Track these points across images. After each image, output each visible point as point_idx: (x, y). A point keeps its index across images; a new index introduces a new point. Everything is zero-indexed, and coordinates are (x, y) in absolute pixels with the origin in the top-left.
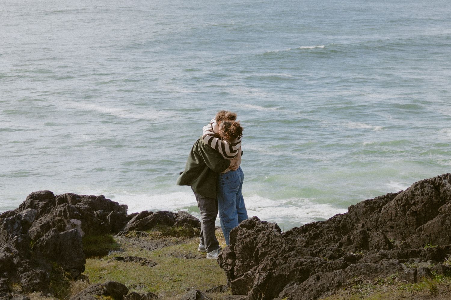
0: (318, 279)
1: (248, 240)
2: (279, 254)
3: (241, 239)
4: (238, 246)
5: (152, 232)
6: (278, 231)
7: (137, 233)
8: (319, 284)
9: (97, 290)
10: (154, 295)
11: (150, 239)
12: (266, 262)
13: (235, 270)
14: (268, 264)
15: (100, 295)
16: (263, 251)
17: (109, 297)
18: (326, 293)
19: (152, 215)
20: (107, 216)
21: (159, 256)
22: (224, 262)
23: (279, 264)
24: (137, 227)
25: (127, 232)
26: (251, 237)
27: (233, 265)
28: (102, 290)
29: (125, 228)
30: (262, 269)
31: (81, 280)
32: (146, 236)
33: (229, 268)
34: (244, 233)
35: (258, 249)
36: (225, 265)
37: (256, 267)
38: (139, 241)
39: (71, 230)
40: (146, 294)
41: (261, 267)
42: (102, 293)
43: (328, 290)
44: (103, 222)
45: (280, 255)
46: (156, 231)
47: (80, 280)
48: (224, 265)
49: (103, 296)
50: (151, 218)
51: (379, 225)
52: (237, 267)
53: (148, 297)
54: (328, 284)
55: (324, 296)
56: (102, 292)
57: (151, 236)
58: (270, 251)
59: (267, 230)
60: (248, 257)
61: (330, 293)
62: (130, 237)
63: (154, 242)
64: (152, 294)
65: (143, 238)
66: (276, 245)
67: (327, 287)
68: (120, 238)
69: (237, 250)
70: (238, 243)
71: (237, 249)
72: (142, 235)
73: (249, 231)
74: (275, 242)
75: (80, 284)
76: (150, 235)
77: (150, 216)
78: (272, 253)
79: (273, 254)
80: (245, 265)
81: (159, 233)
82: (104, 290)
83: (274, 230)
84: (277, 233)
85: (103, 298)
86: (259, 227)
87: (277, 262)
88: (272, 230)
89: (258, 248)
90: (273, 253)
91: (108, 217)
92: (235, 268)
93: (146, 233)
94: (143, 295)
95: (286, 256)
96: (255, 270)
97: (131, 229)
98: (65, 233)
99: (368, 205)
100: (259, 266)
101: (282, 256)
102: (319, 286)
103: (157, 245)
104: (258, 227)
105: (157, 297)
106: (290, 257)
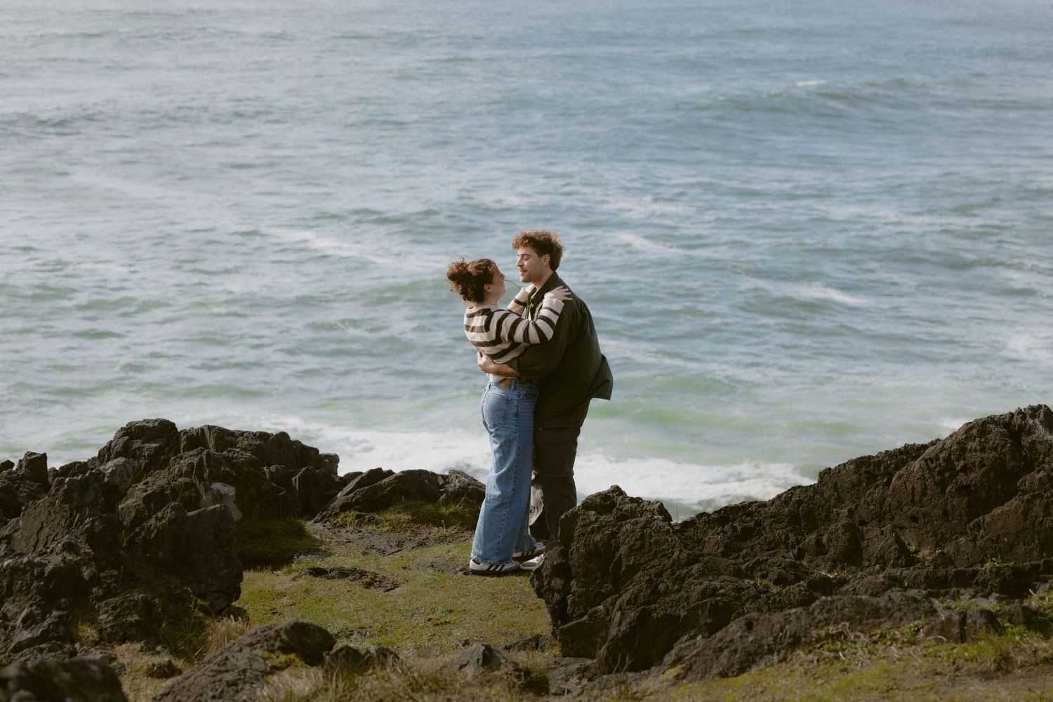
0: (749, 626)
1: (598, 537)
2: (667, 570)
3: (583, 535)
4: (578, 549)
5: (391, 516)
6: (664, 520)
7: (358, 517)
8: (751, 638)
9: (266, 640)
10: (391, 653)
11: (385, 529)
12: (638, 587)
13: (569, 603)
14: (640, 590)
15: (272, 651)
16: (631, 563)
17: (292, 656)
18: (767, 657)
19: (391, 478)
20: (293, 479)
21: (405, 568)
22: (545, 584)
23: (665, 592)
24: (357, 502)
25: (337, 515)
26: (606, 532)
27: (566, 590)
28: (276, 640)
29: (332, 506)
30: (629, 602)
31: (232, 617)
32: (377, 524)
33: (557, 597)
34: (591, 523)
35: (620, 558)
36: (547, 590)
37: (614, 596)
38: (361, 534)
39: (212, 507)
40: (373, 650)
41: (626, 596)
42: (276, 647)
43: (771, 651)
44: (282, 491)
45: (668, 572)
46: (399, 513)
47: (229, 617)
48: (545, 592)
49: (278, 653)
50: (389, 484)
51: (885, 513)
52: (574, 595)
53: (378, 656)
54: (770, 639)
55: (762, 666)
56: (278, 644)
57: (387, 524)
58: (646, 562)
59: (641, 516)
60: (598, 573)
61: (776, 658)
62: (341, 526)
63: (394, 537)
64: (387, 650)
65: (370, 528)
66: (660, 552)
67: (768, 645)
68: (319, 526)
69: (575, 559)
70: (578, 543)
71: (575, 556)
72: (369, 521)
73: (602, 518)
74: (657, 543)
75: (229, 626)
76: (387, 521)
77: (386, 480)
78: (650, 568)
79: (653, 570)
80: (593, 591)
81: (405, 517)
82: (282, 641)
83: (656, 517)
84: (662, 524)
85: (278, 657)
86: (624, 509)
87: (662, 587)
88: (652, 517)
89: (621, 555)
90: (653, 567)
91: (295, 480)
92: (570, 598)
93: (377, 517)
94: (368, 652)
95: (680, 575)
96: (613, 603)
97: (345, 507)
98: (199, 513)
99: (864, 469)
100: (621, 596)
101: (673, 574)
102: (752, 642)
103: (400, 545)
104: (621, 510)
105: (398, 658)
106: (690, 577)
